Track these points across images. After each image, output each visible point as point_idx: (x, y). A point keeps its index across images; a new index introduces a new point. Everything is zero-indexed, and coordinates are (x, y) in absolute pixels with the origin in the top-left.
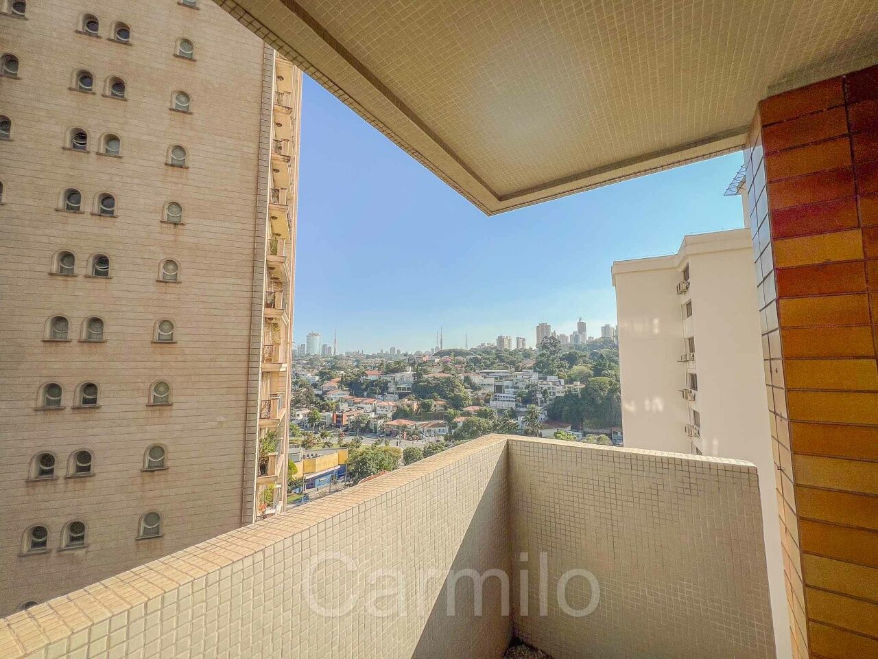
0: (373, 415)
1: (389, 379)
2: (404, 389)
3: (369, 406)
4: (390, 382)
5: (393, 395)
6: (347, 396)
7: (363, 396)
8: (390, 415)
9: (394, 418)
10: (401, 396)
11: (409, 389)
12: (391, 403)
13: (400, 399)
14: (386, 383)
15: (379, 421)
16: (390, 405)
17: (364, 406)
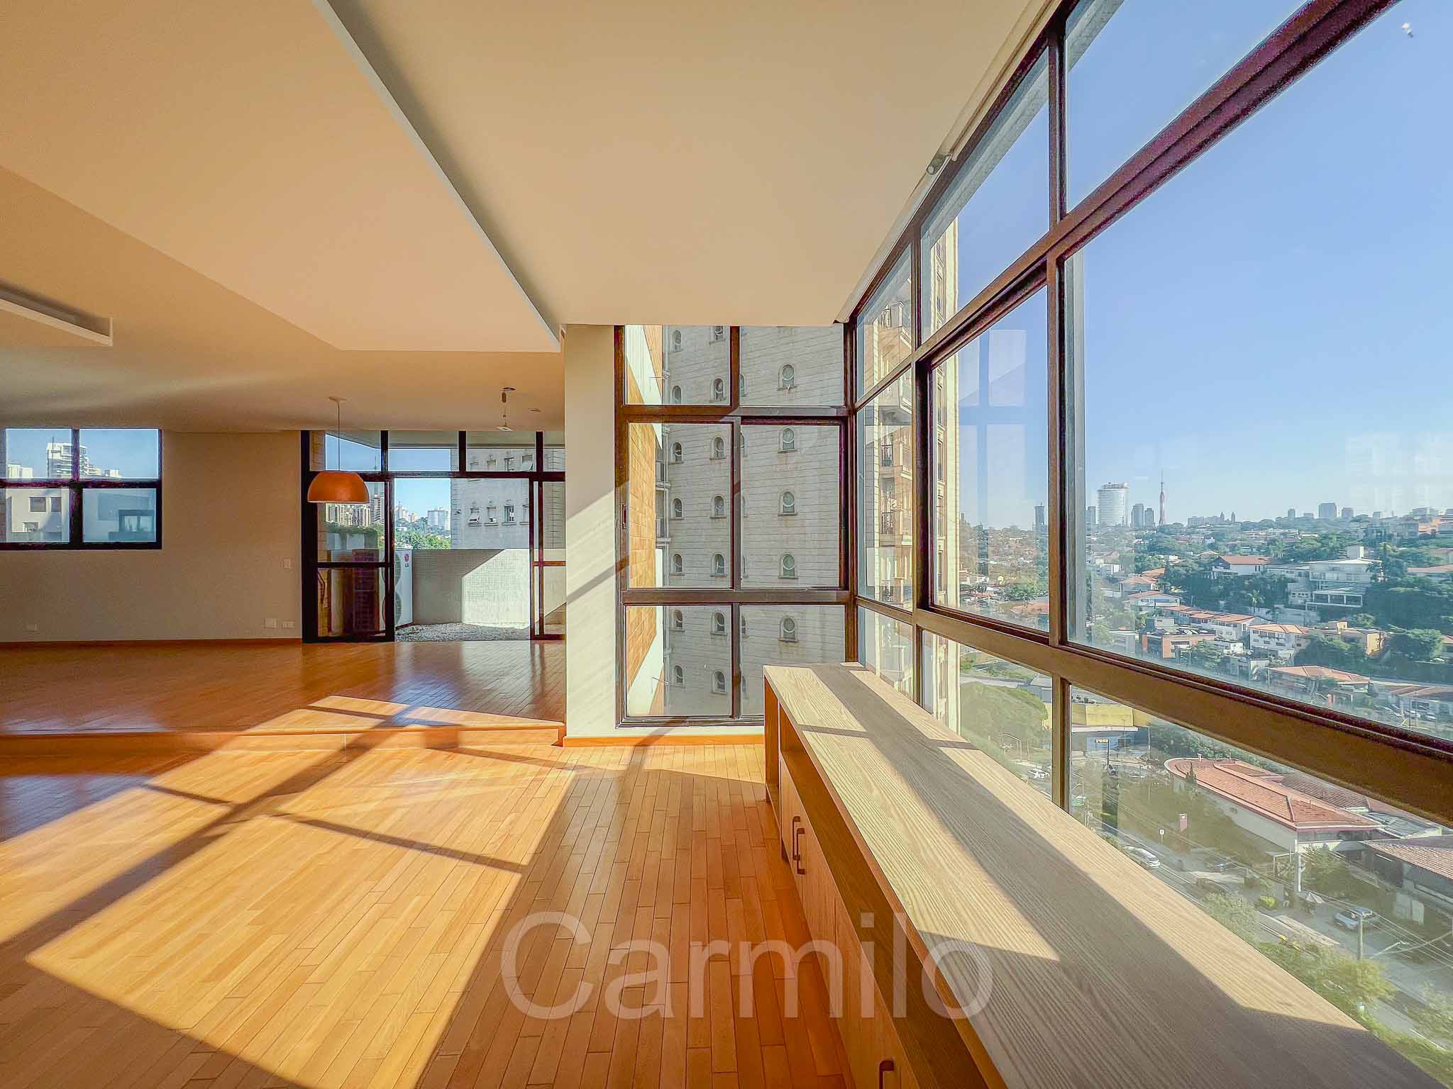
0: (1238, 648)
1: (1288, 576)
2: (1339, 599)
3: (1230, 629)
4: (1293, 581)
5: (1302, 612)
6: (1175, 605)
7: (1216, 609)
8: (1286, 653)
9: (1299, 660)
10: (1328, 615)
11: (1356, 600)
12: (1292, 629)
13: (1323, 620)
14: (1284, 582)
15: (1253, 663)
16: (1287, 634)
17: (1216, 627)
